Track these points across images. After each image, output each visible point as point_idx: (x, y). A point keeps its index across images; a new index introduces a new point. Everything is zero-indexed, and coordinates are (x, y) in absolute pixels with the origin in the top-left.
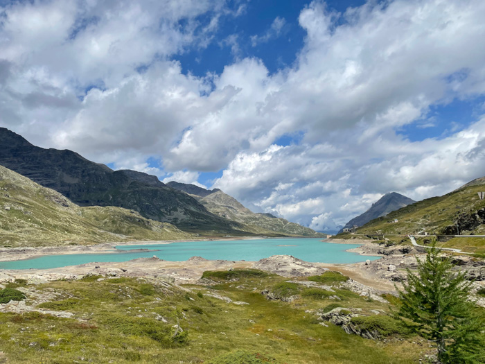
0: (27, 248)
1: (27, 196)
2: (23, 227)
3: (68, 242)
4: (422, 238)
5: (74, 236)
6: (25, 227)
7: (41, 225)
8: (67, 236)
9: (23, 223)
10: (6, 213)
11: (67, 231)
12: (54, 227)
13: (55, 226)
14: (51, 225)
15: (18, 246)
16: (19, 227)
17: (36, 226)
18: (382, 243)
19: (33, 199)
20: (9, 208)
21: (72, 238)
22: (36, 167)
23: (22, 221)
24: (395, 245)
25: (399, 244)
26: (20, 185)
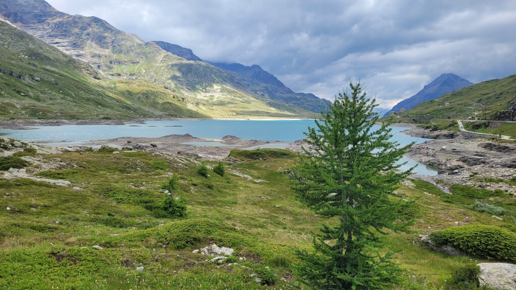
0: (61, 121)
1: (56, 67)
2: (55, 99)
3: (102, 116)
4: (471, 123)
5: (108, 111)
6: (57, 100)
7: (74, 98)
8: (100, 109)
9: (55, 95)
10: (36, 83)
11: (100, 104)
12: (86, 100)
13: (88, 100)
14: (83, 98)
15: (52, 118)
16: (51, 99)
17: (69, 98)
18: (427, 128)
19: (63, 71)
20: (39, 79)
21: (106, 112)
22: (62, 35)
23: (54, 93)
24: (441, 129)
25: (446, 128)
26: (47, 55)
